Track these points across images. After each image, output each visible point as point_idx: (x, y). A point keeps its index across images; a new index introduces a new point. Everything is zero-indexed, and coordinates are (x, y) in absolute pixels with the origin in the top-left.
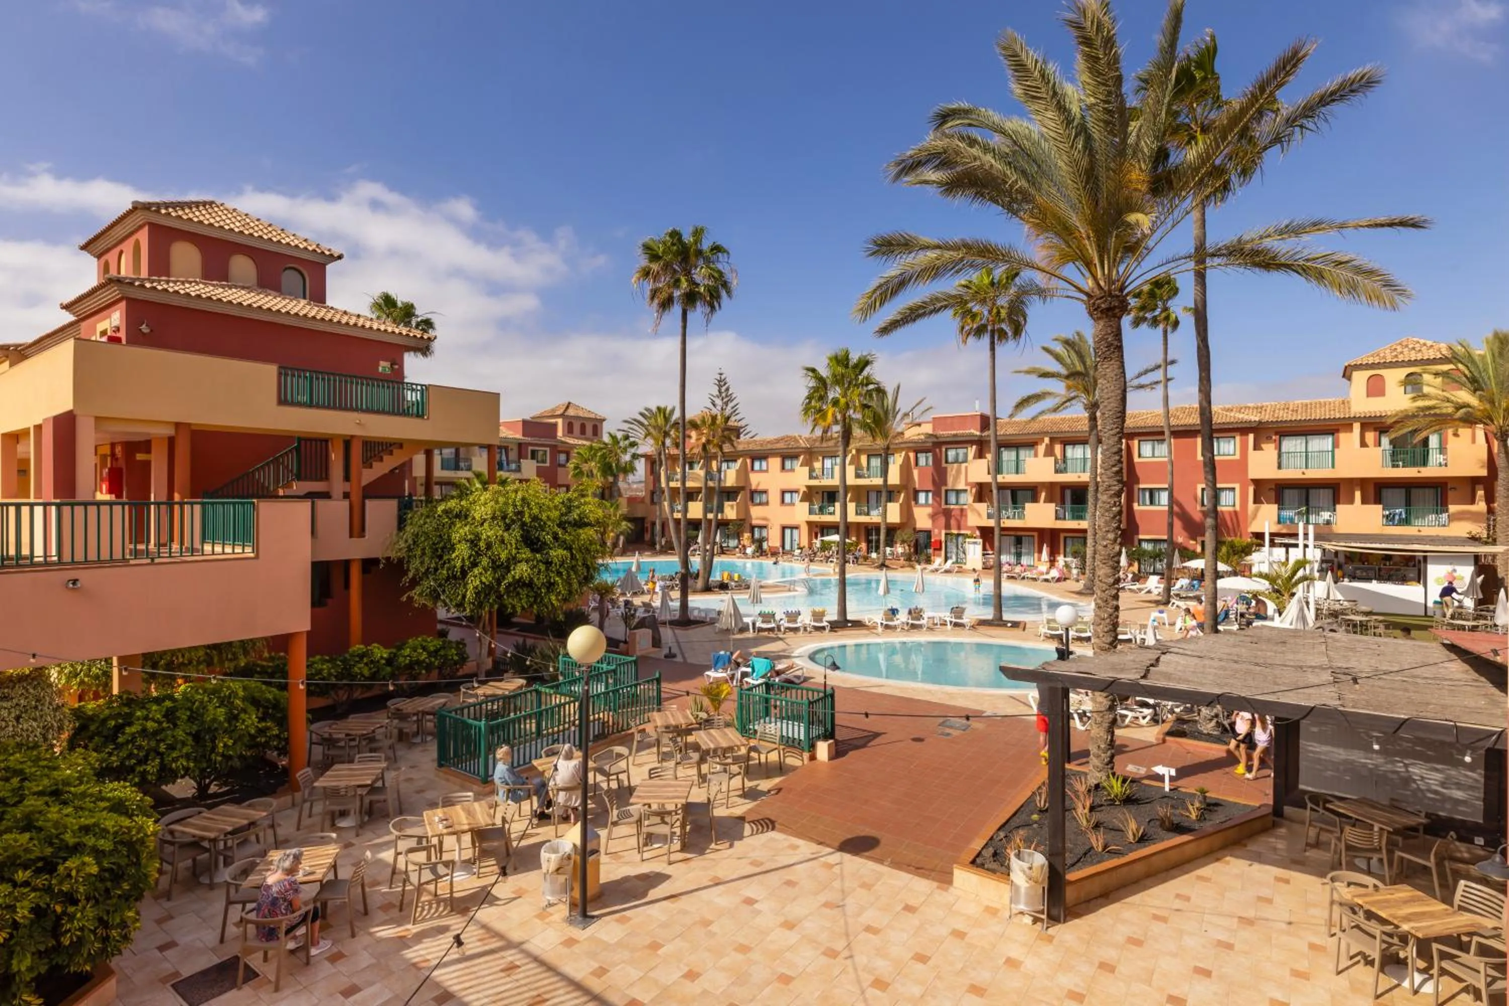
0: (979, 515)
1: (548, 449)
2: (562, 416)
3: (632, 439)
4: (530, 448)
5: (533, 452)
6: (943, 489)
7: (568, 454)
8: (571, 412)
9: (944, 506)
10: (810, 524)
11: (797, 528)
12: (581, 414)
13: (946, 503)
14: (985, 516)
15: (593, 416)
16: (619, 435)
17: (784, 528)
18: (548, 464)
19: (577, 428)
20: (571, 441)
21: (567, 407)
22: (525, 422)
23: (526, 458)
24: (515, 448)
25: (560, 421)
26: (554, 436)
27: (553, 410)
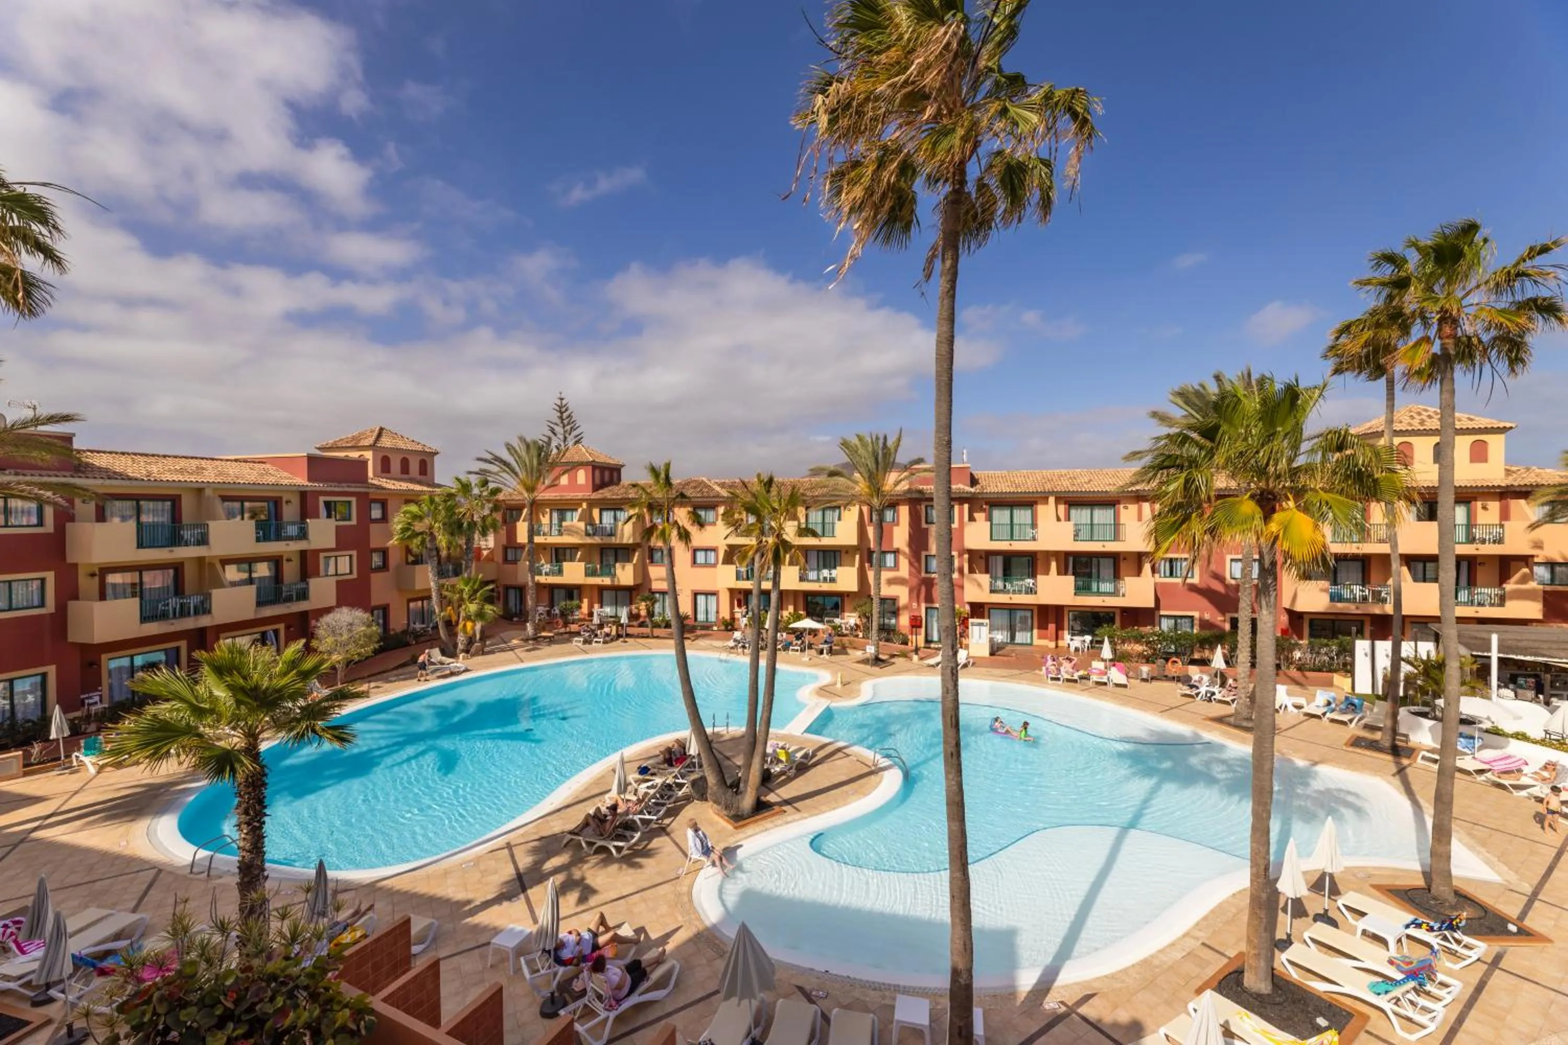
0: (979, 585)
1: (353, 500)
2: (372, 447)
3: (491, 486)
4: (322, 499)
5: (328, 504)
6: (924, 554)
7: (384, 504)
8: (386, 442)
9: (923, 575)
10: (731, 591)
11: (714, 594)
12: (401, 445)
13: (927, 572)
14: (987, 587)
15: (419, 448)
16: (474, 480)
17: (696, 594)
18: (354, 522)
19: (396, 466)
20: (390, 485)
21: (379, 435)
22: (311, 459)
23: (317, 516)
24: (296, 501)
25: (369, 455)
26: (363, 479)
27: (356, 438)
